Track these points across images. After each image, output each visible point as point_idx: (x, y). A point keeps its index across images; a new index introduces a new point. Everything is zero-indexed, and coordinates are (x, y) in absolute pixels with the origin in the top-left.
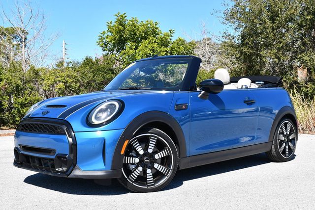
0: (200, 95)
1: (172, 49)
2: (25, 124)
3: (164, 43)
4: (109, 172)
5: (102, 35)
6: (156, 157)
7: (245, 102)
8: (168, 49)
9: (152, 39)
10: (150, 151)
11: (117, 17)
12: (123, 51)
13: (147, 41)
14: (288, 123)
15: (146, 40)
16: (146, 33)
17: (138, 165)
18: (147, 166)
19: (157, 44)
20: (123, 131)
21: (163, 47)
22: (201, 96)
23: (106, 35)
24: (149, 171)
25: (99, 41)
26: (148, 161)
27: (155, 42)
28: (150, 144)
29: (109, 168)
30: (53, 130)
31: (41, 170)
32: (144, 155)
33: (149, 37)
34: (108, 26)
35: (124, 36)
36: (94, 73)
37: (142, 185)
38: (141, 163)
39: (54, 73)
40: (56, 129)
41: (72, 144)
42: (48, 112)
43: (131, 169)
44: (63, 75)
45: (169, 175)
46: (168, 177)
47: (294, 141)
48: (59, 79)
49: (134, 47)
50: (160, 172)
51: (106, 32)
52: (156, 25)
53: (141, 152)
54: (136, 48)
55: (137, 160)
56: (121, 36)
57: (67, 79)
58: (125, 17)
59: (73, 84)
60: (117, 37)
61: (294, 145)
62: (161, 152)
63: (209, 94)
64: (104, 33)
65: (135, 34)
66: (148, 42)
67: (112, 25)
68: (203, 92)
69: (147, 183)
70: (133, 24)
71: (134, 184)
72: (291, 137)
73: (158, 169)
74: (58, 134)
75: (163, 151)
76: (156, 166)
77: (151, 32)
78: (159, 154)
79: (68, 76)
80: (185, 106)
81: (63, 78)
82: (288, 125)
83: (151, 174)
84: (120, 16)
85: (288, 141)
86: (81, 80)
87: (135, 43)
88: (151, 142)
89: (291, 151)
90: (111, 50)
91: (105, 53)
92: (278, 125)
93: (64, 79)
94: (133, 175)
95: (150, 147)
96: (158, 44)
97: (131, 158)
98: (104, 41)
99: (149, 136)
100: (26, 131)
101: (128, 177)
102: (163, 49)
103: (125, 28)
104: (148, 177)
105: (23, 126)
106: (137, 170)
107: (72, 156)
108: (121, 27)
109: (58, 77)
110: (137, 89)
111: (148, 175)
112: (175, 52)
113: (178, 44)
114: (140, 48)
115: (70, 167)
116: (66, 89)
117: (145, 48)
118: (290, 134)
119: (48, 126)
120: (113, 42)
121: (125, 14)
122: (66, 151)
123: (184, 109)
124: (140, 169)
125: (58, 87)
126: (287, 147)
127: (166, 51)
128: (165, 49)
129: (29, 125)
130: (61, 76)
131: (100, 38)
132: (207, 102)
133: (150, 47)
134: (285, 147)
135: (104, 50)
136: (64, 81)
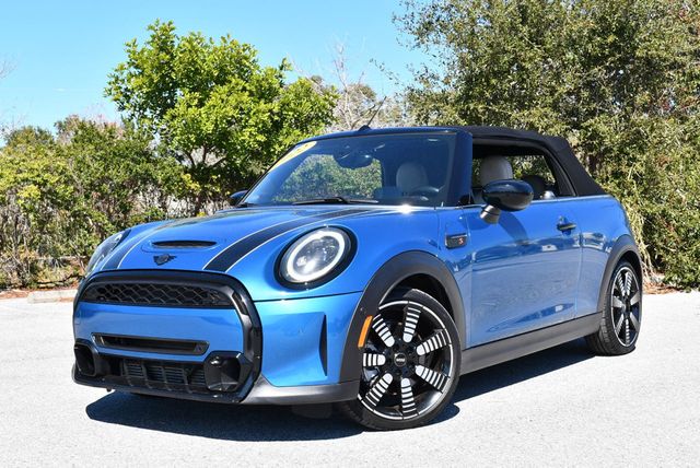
0: (484, 214)
1: (284, 105)
2: (108, 286)
3: (265, 93)
4: (335, 387)
5: (117, 74)
6: (420, 351)
7: (559, 227)
8: (275, 106)
9: (237, 84)
10: (407, 338)
11: (152, 32)
12: (170, 111)
13: (225, 88)
14: (626, 271)
15: (222, 84)
16: (222, 70)
17: (381, 371)
18: (400, 371)
19: (247, 93)
20: (360, 296)
21: (262, 101)
22: (486, 217)
23: (126, 72)
24: (405, 382)
25: (109, 87)
26: (403, 360)
27: (244, 89)
28: (407, 324)
29: (335, 380)
30: (198, 299)
31: (157, 387)
32: (396, 347)
33: (229, 77)
34: (128, 51)
35: (173, 75)
36: (105, 160)
37: (391, 414)
38: (389, 366)
39: (11, 161)
40: (205, 294)
41: (250, 329)
42: (171, 258)
43: (368, 379)
44: (36, 166)
45: (446, 389)
46: (444, 395)
47: (636, 309)
48: (25, 175)
49: (196, 102)
50: (428, 383)
51: (127, 66)
52: (244, 50)
53: (390, 342)
54: (201, 104)
55: (382, 360)
56: (163, 77)
57: (46, 176)
58: (172, 29)
59: (60, 189)
60: (156, 78)
61: (638, 317)
62: (429, 341)
63: (500, 212)
64: (122, 68)
65: (197, 72)
66: (227, 90)
67: (139, 49)
68: (490, 208)
69: (401, 410)
70: (193, 47)
71: (375, 412)
72: (633, 302)
73: (423, 377)
74: (211, 306)
75: (433, 338)
76: (419, 370)
77: (234, 67)
78: (425, 344)
79: (47, 169)
80: (464, 239)
81: (36, 173)
82: (626, 275)
83: (410, 389)
84: (161, 29)
85: (627, 310)
86: (75, 177)
87: (197, 94)
88: (408, 319)
89: (634, 331)
90: (142, 107)
91: (126, 114)
92: (613, 277)
93: (38, 176)
94: (373, 392)
95: (406, 330)
96: (251, 94)
97: (370, 355)
98: (124, 86)
99: (404, 305)
100: (115, 301)
101: (364, 398)
102: (262, 106)
103: (173, 57)
104: (404, 396)
105: (101, 290)
106: (381, 381)
107: (250, 356)
108: (162, 55)
109: (21, 172)
110: (345, 203)
111: (403, 391)
112: (291, 113)
113: (298, 96)
114: (209, 103)
115: (247, 379)
116: (42, 199)
117: (222, 104)
118: (632, 294)
119: (166, 289)
120: (145, 90)
121: (170, 23)
122: (236, 344)
123: (462, 246)
124: (388, 378)
125: (25, 195)
126: (627, 322)
127: (270, 111)
128: (269, 106)
129: (123, 288)
130: (32, 170)
131: (113, 80)
132: (496, 227)
133: (232, 100)
134: (624, 323)
135: (124, 108)
136: (39, 180)
